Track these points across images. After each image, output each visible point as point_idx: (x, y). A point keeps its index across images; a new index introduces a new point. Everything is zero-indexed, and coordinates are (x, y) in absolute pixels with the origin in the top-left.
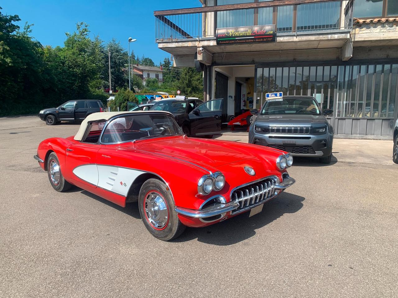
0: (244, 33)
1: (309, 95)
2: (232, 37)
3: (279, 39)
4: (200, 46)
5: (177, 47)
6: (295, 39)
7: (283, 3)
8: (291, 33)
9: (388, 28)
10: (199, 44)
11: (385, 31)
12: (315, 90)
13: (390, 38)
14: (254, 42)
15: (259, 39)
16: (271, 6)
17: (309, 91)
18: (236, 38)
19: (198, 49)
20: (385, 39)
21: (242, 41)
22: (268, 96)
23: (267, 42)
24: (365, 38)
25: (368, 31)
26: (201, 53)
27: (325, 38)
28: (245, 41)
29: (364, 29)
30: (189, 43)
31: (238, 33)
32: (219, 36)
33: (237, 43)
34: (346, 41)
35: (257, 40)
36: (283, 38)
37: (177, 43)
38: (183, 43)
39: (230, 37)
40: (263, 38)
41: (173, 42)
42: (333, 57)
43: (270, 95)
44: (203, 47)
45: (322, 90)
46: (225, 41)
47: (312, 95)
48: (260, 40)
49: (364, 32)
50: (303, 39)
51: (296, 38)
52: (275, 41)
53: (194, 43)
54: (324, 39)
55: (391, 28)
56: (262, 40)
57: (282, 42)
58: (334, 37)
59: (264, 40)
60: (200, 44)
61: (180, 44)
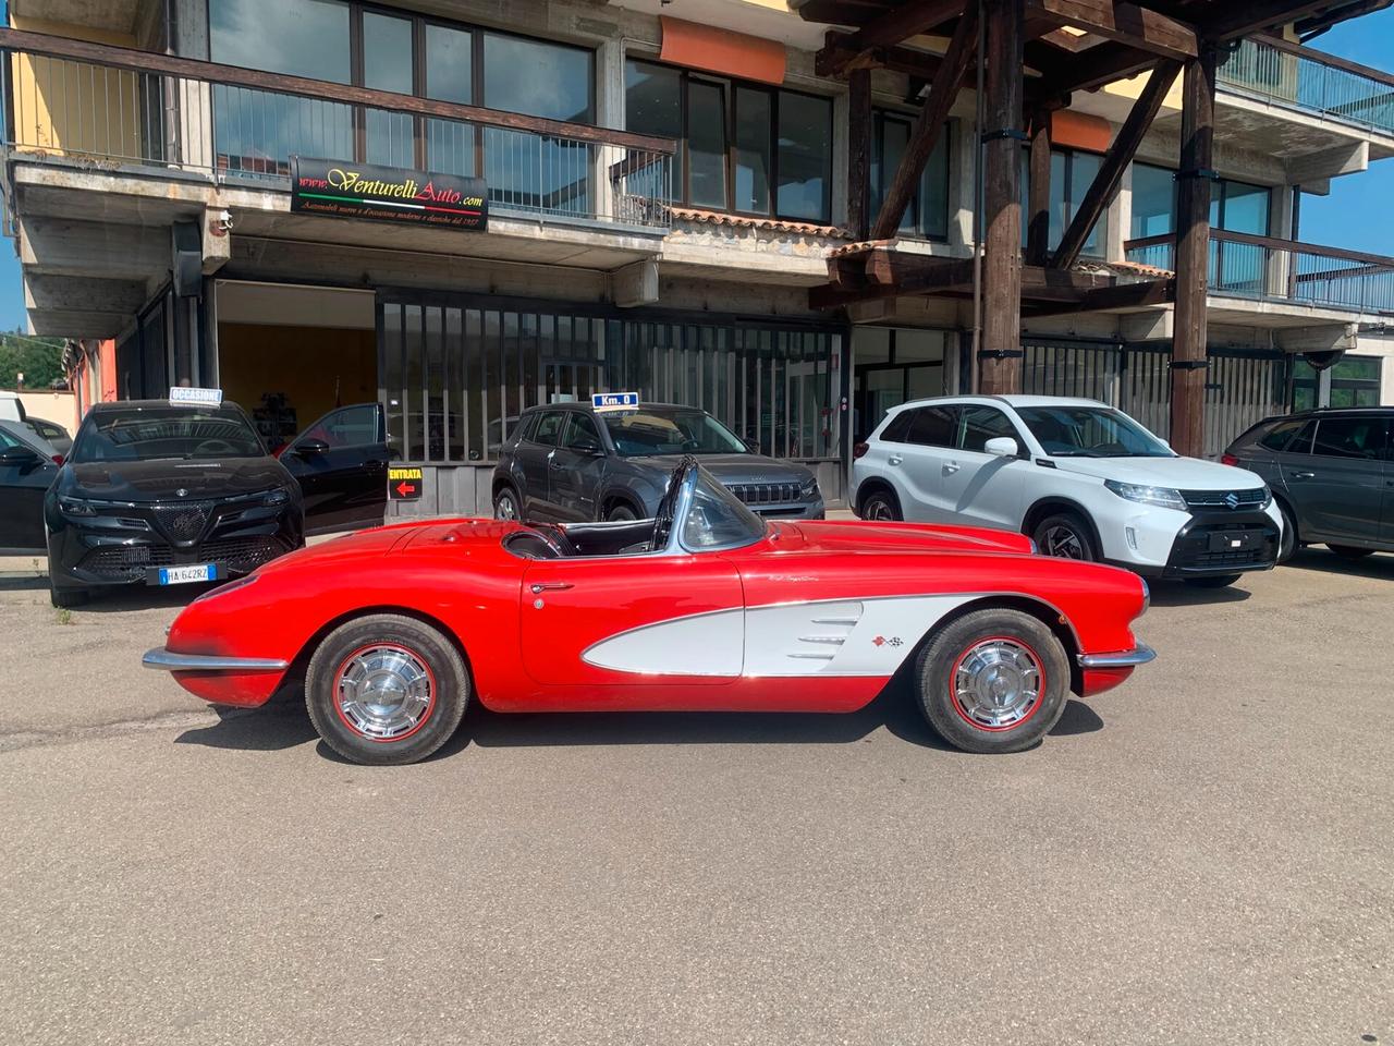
0: (392, 187)
1: (542, 401)
2: (350, 193)
3: (494, 226)
4: (219, 205)
5: (117, 194)
6: (538, 233)
7: (503, 120)
8: (534, 216)
9: (726, 240)
10: (213, 197)
11: (720, 244)
12: (557, 389)
13: (729, 265)
14: (420, 221)
15: (438, 214)
16: (472, 122)
17: (542, 390)
18: (365, 201)
19: (209, 215)
20: (721, 264)
21: (385, 214)
22: (599, 401)
23: (462, 228)
24: (682, 256)
25: (686, 239)
26: (224, 231)
27: (610, 242)
28: (392, 215)
29: (679, 232)
30: (172, 185)
31: (372, 184)
32: (302, 182)
33: (367, 216)
34: (643, 260)
35: (432, 219)
36: (504, 224)
37: (112, 179)
38: (145, 184)
39: (342, 193)
40: (451, 216)
41: (97, 172)
42: (590, 293)
43: (604, 401)
44: (231, 210)
45: (575, 389)
46: (326, 202)
47: (549, 400)
48: (440, 220)
49: (680, 239)
50: (558, 235)
51: (541, 230)
52: (484, 229)
53: (194, 189)
54: (609, 245)
55: (730, 241)
56: (446, 220)
57: (500, 236)
58: (632, 245)
59: (454, 221)
60: (219, 198)
61: (130, 186)
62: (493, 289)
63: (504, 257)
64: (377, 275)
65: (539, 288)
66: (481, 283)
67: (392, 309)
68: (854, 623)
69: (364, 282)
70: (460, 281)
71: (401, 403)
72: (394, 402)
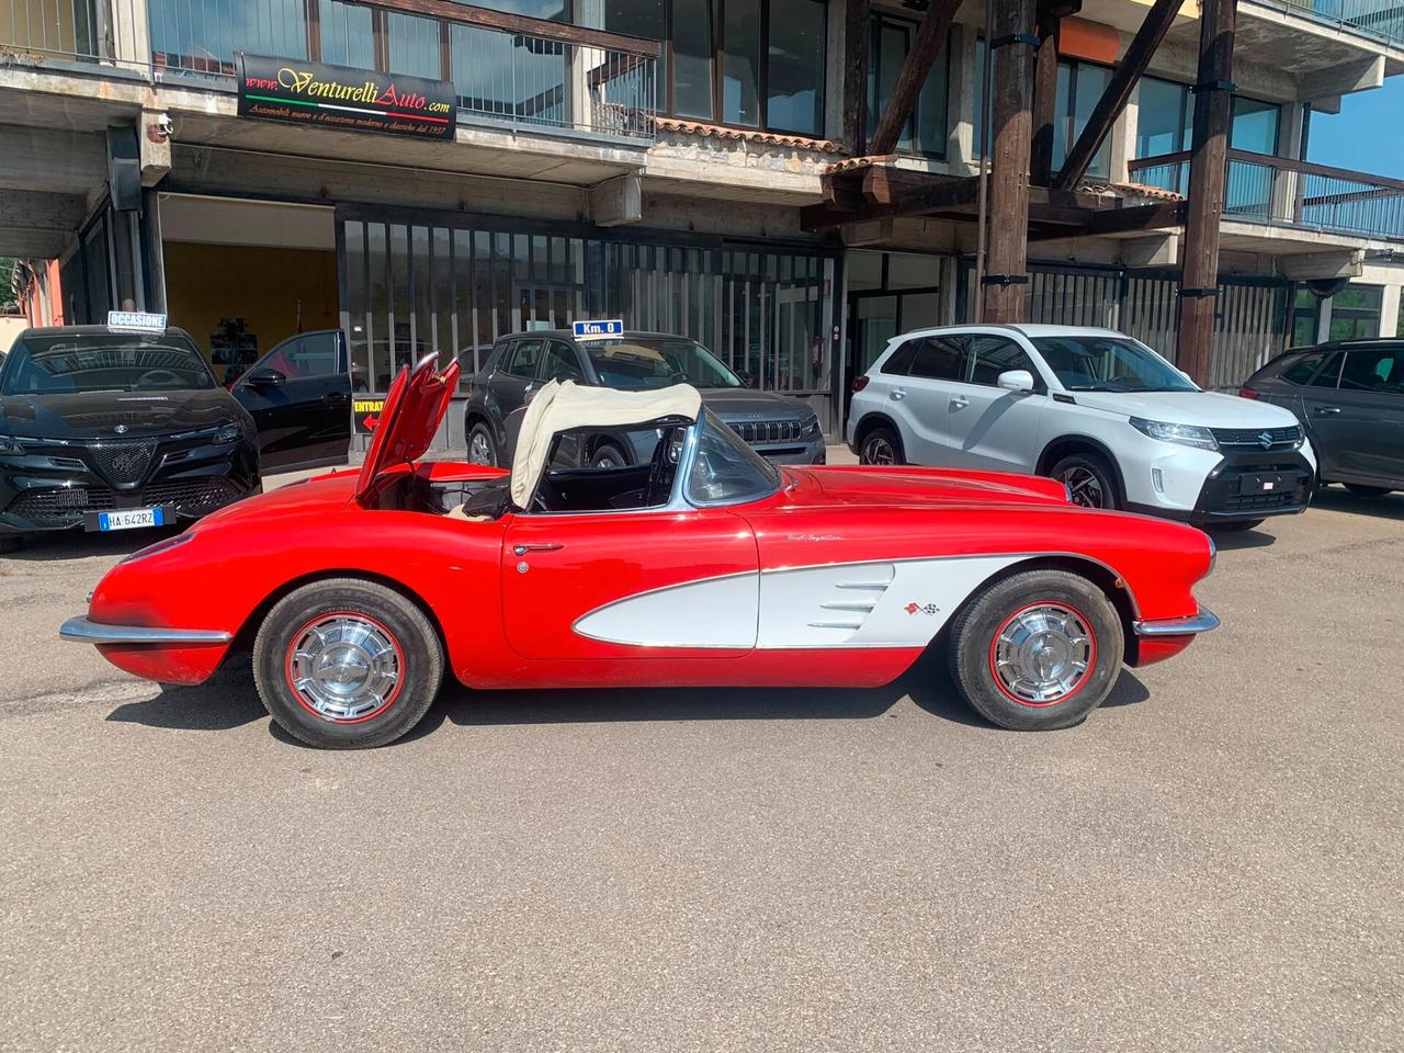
0: (350, 90)
1: (516, 329)
2: (303, 95)
3: (462, 135)
4: (156, 107)
5: (40, 92)
6: (511, 143)
7: (471, 17)
8: (507, 124)
9: (713, 153)
10: (149, 99)
11: (707, 158)
12: (533, 312)
13: (717, 181)
14: (382, 129)
15: (402, 121)
16: (437, 17)
17: (516, 314)
18: (320, 105)
19: (146, 118)
20: (709, 180)
21: (343, 120)
22: (580, 329)
23: (428, 137)
24: (667, 170)
25: (671, 151)
26: (164, 136)
27: (589, 153)
28: (351, 121)
29: (663, 144)
30: (102, 83)
31: (328, 85)
32: (249, 82)
33: (323, 122)
34: (626, 173)
35: (395, 126)
36: (474, 132)
37: (34, 75)
38: (71, 81)
39: (295, 95)
40: (416, 123)
41: (16, 67)
43: (586, 328)
44: (171, 113)
45: (552, 313)
46: (277, 106)
47: (524, 327)
48: (404, 127)
49: (664, 152)
50: (532, 145)
51: (515, 140)
52: (452, 138)
53: (128, 89)
54: (588, 157)
55: (719, 155)
56: (411, 128)
57: (470, 146)
58: (613, 157)
59: (419, 130)
60: (156, 98)
61: (55, 83)
62: (462, 206)
63: (475, 170)
64: (337, 190)
65: (512, 206)
66: (449, 199)
67: (353, 229)
68: (884, 588)
69: (323, 197)
70: (426, 197)
71: (364, 329)
72: (358, 329)
